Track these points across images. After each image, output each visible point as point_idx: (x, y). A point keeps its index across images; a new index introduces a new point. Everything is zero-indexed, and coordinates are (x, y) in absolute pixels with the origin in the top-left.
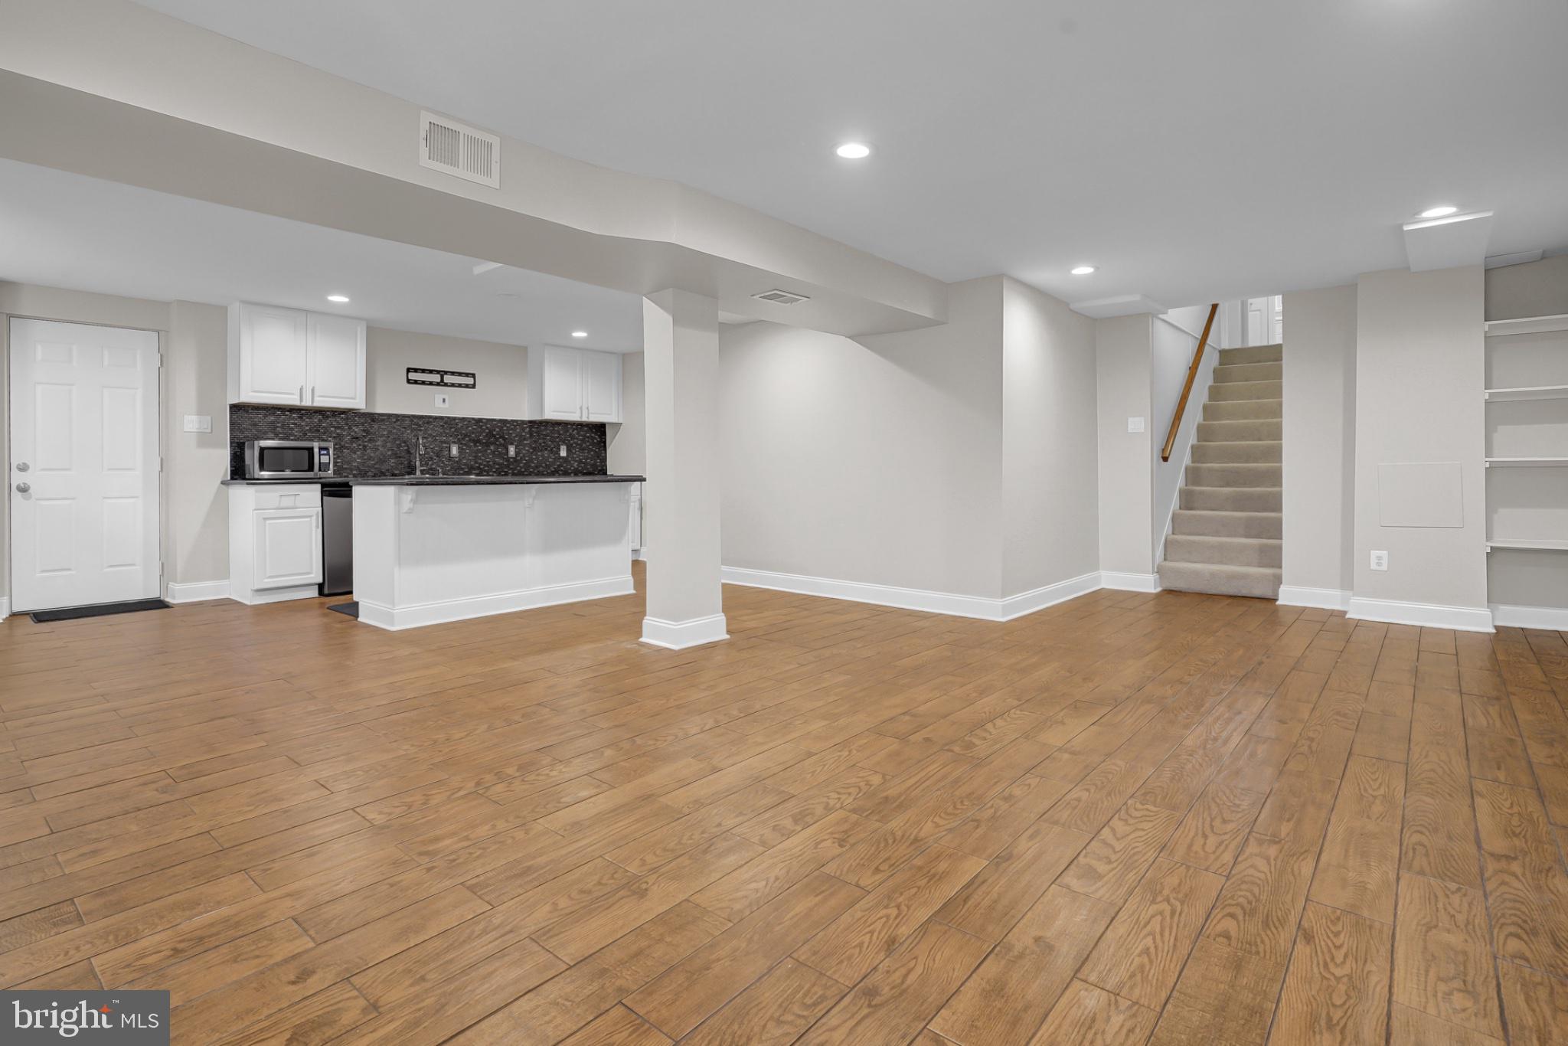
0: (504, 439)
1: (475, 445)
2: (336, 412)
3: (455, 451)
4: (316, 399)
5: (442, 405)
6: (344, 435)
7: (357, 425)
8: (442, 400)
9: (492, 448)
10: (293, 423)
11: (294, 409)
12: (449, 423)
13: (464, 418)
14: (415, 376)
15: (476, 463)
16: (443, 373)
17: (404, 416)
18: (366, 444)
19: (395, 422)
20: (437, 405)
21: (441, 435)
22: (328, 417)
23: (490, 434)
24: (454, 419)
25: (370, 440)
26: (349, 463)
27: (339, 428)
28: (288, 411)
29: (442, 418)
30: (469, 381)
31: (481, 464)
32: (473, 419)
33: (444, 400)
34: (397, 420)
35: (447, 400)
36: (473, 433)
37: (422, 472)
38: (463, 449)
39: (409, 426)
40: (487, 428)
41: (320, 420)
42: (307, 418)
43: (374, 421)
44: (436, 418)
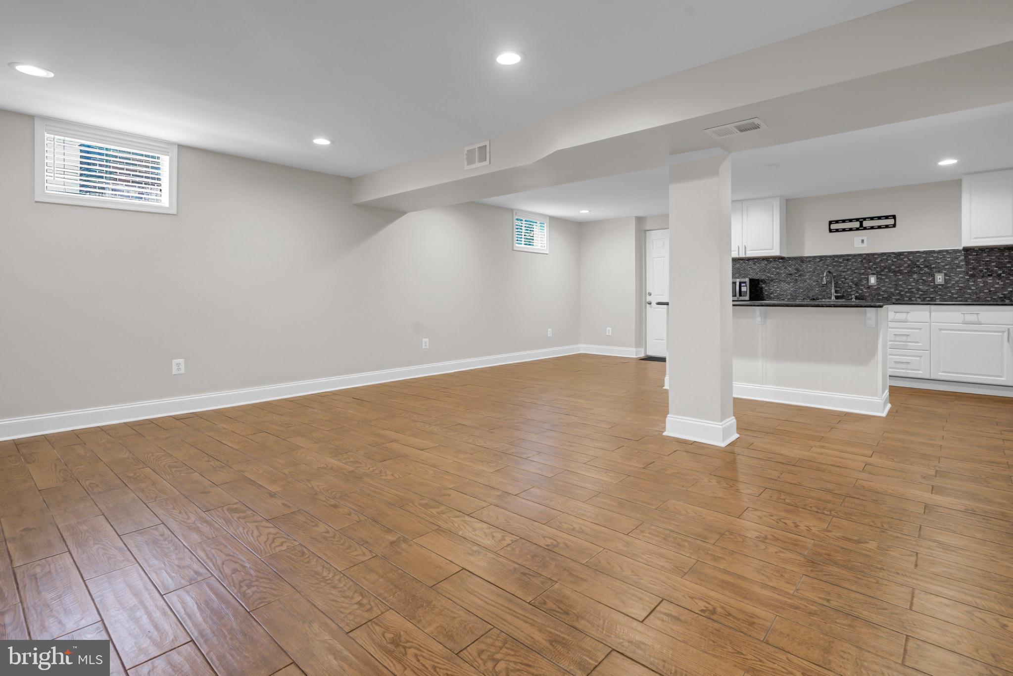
0: (931, 269)
1: (895, 275)
2: (776, 258)
3: (873, 280)
4: (747, 252)
5: (861, 245)
6: (782, 273)
7: (790, 266)
8: (861, 241)
9: (915, 276)
10: (750, 268)
11: (750, 259)
12: (868, 258)
13: (882, 253)
14: (835, 226)
15: (896, 289)
16: (861, 221)
17: (826, 257)
18: (797, 278)
19: (819, 262)
20: (856, 245)
21: (859, 269)
22: (771, 262)
23: (914, 264)
24: (873, 255)
25: (800, 275)
26: (785, 291)
27: (778, 268)
28: (747, 260)
29: (861, 255)
30: (889, 221)
31: (902, 291)
32: (893, 253)
33: (863, 241)
34: (822, 260)
35: (865, 241)
36: (893, 265)
37: (837, 298)
38: (881, 279)
39: (831, 264)
40: (910, 260)
41: (766, 265)
42: (758, 264)
43: (803, 262)
44: (854, 256)
